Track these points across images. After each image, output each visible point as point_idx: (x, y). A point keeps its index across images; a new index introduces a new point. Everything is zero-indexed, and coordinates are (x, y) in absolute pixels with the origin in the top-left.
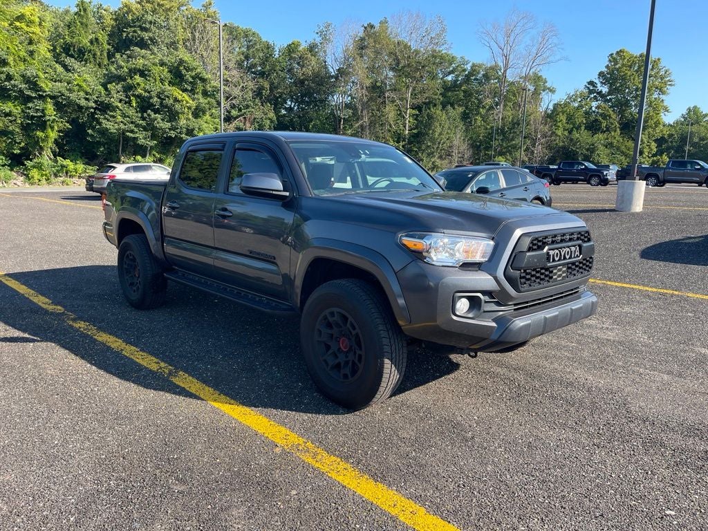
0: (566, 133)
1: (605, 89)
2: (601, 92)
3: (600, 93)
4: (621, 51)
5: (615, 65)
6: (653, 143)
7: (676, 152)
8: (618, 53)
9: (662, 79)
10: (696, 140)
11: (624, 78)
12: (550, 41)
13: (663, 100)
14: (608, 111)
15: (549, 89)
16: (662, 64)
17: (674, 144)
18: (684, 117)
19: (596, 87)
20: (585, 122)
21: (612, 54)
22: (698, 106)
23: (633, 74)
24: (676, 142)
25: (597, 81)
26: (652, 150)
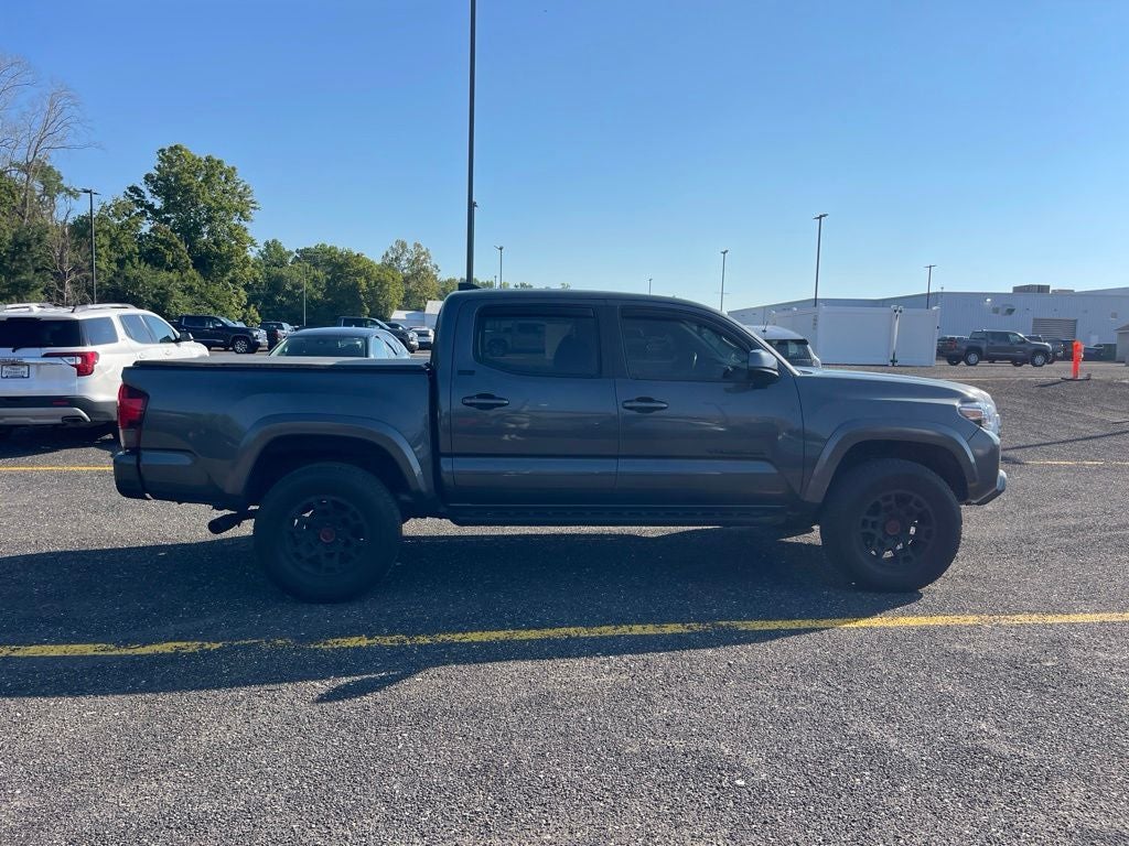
0: (114, 266)
1: (158, 203)
2: (153, 205)
3: (150, 207)
4: (176, 147)
5: (171, 168)
6: (242, 291)
7: (265, 302)
8: (171, 149)
9: (241, 198)
10: (289, 288)
11: (187, 190)
12: (67, 112)
13: (245, 229)
14: (171, 237)
15: (67, 190)
16: (239, 176)
17: (262, 292)
18: (262, 255)
19: (144, 197)
20: (137, 250)
21: (162, 151)
22: (279, 241)
23: (201, 186)
24: (264, 290)
25: (143, 188)
26: (241, 300)
